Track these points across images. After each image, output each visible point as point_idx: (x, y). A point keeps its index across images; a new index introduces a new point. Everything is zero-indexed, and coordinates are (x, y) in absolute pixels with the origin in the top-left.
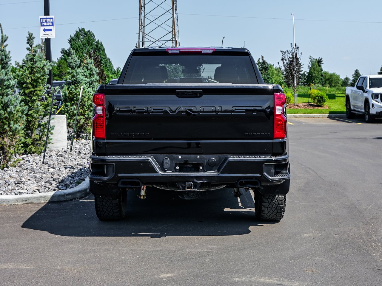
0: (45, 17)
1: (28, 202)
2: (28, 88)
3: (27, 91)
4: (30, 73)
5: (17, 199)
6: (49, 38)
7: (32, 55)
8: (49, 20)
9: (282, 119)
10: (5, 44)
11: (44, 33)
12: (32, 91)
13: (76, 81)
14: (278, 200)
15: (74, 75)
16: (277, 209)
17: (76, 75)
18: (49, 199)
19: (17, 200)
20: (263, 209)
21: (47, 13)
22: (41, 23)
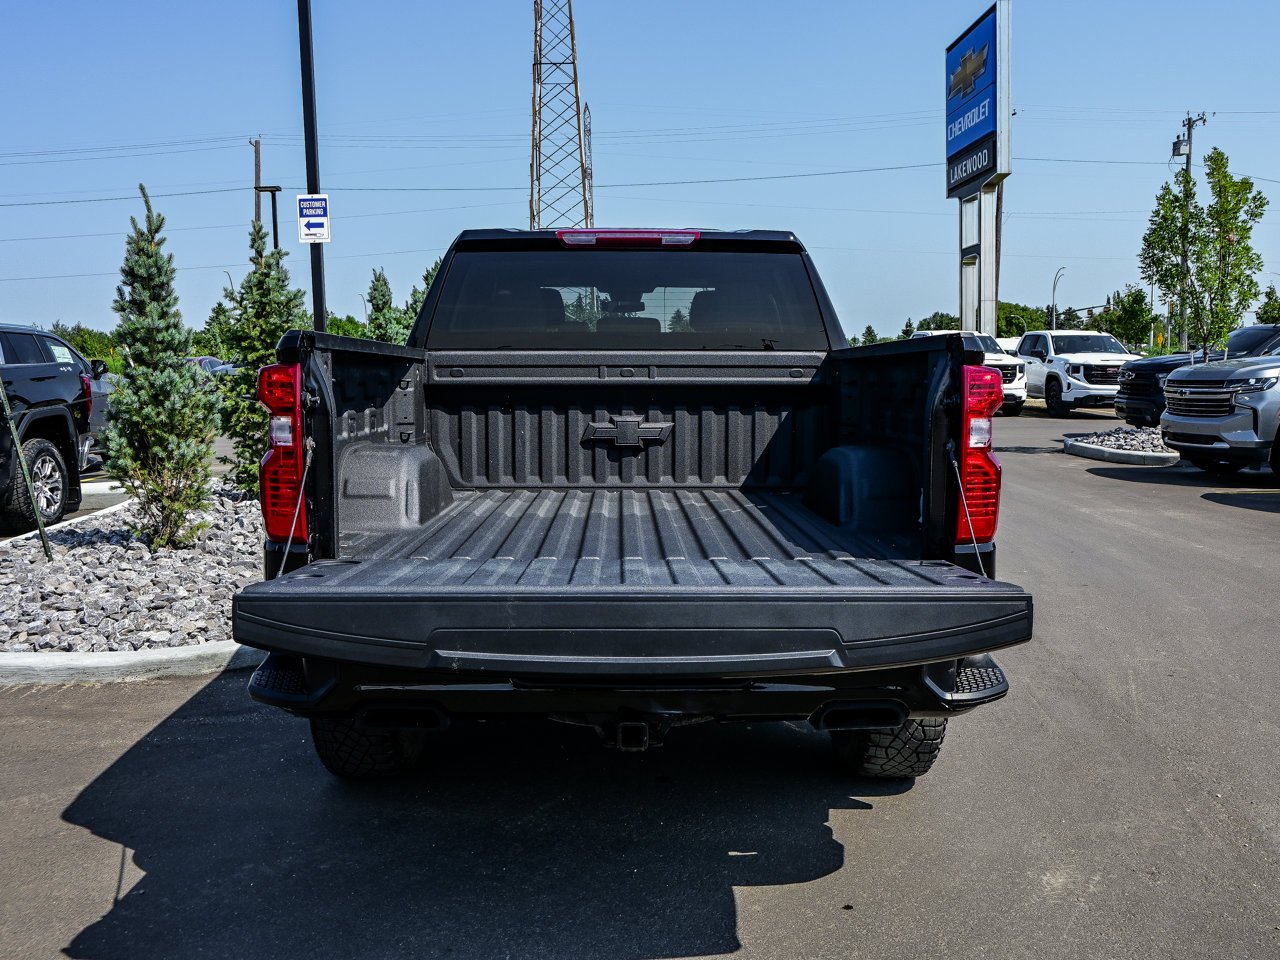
0: (309, 197)
1: (164, 675)
2: (254, 349)
3: (251, 357)
4: (258, 316)
5: (130, 666)
6: (317, 241)
7: (263, 274)
8: (317, 204)
9: (987, 469)
10: (158, 237)
11: (306, 231)
12: (263, 356)
13: (385, 335)
14: (923, 727)
15: (381, 324)
16: (918, 754)
17: (383, 323)
18: (225, 664)
19: (130, 670)
20: (872, 751)
21: (313, 187)
22: (301, 210)
